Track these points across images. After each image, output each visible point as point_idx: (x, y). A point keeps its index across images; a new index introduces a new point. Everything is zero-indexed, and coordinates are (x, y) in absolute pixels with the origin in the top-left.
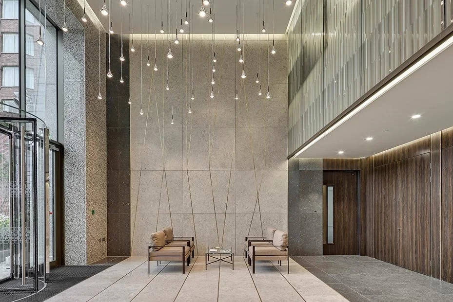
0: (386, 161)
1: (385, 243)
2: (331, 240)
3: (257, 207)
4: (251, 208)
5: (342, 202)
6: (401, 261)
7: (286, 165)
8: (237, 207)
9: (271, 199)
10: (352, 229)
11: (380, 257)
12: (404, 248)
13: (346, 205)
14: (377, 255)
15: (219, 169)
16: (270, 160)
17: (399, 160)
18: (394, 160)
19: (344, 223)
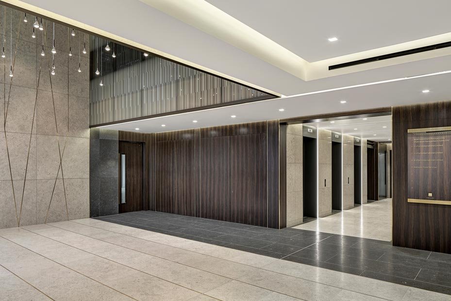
0: (165, 139)
1: (164, 199)
2: (124, 201)
3: (60, 173)
4: (53, 174)
5: (132, 168)
6: (176, 210)
7: (88, 133)
8: (38, 173)
9: (74, 165)
10: (139, 190)
11: (161, 209)
12: (178, 201)
13: (135, 170)
14: (158, 208)
15: (17, 131)
16: (72, 126)
17: (175, 139)
18: (171, 139)
19: (134, 184)
